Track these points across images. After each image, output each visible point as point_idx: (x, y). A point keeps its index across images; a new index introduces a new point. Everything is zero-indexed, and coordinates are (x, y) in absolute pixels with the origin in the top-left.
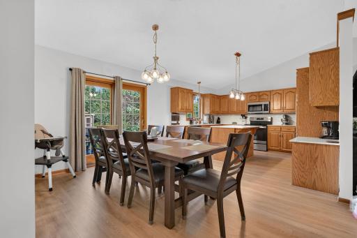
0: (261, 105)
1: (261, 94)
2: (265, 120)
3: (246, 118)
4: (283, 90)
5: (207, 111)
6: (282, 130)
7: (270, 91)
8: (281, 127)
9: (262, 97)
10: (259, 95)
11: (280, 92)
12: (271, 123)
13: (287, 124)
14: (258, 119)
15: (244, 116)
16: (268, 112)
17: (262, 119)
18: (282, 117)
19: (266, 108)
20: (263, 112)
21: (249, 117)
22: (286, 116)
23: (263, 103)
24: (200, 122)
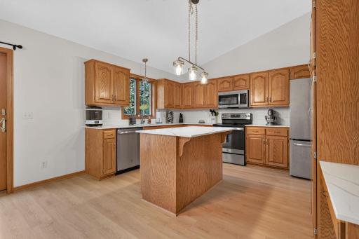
0: (237, 96)
1: (236, 79)
2: (242, 118)
3: (216, 114)
4: (268, 72)
5: (161, 104)
6: (268, 133)
7: (250, 75)
8: (265, 129)
9: (238, 83)
10: (234, 80)
11: (264, 75)
12: (250, 122)
13: (273, 123)
14: (232, 116)
15: (214, 112)
16: (246, 105)
17: (238, 116)
18: (265, 113)
19: (244, 99)
20: (239, 105)
21: (221, 113)
22: (272, 111)
23: (239, 92)
24: (150, 122)
